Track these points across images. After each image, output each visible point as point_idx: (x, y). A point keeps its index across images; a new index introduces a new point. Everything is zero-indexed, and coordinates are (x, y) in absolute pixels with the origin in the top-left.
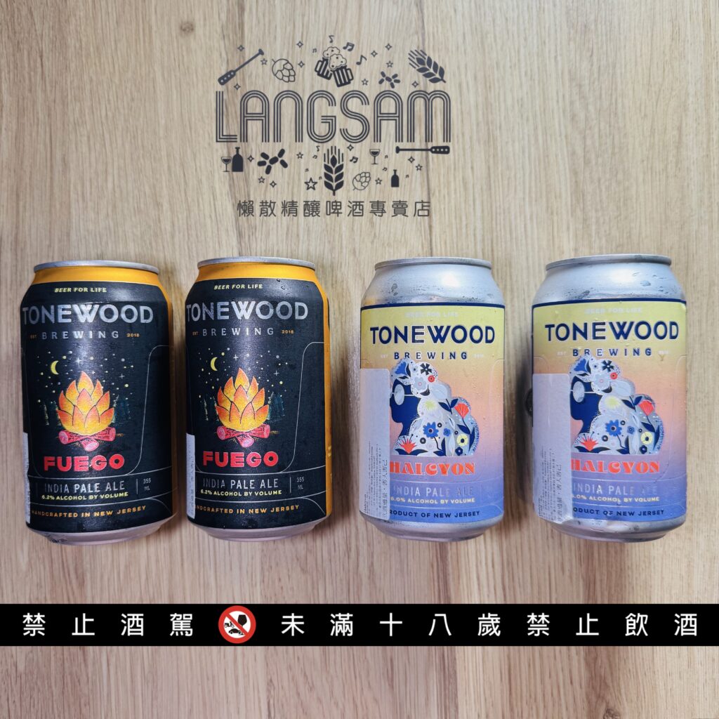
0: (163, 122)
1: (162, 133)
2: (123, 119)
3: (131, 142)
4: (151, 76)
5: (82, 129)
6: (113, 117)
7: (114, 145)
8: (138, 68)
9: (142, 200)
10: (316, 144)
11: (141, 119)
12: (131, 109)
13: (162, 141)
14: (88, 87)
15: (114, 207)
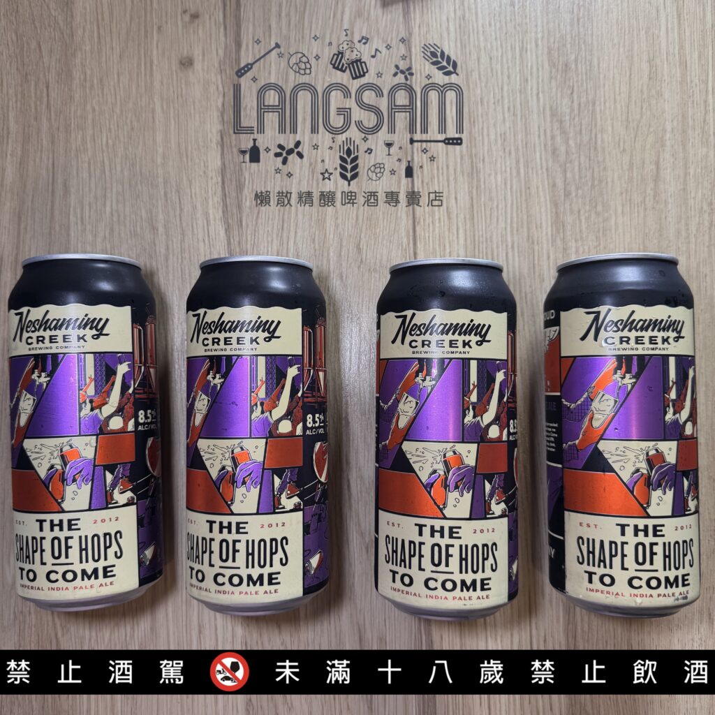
0: (160, 150)
1: (159, 161)
2: (122, 146)
3: (130, 170)
4: (151, 106)
5: (83, 156)
6: (113, 145)
7: (114, 172)
8: (139, 100)
9: (138, 224)
10: (331, 136)
11: (140, 148)
12: (131, 139)
13: (160, 169)
14: (90, 117)
15: (112, 230)
